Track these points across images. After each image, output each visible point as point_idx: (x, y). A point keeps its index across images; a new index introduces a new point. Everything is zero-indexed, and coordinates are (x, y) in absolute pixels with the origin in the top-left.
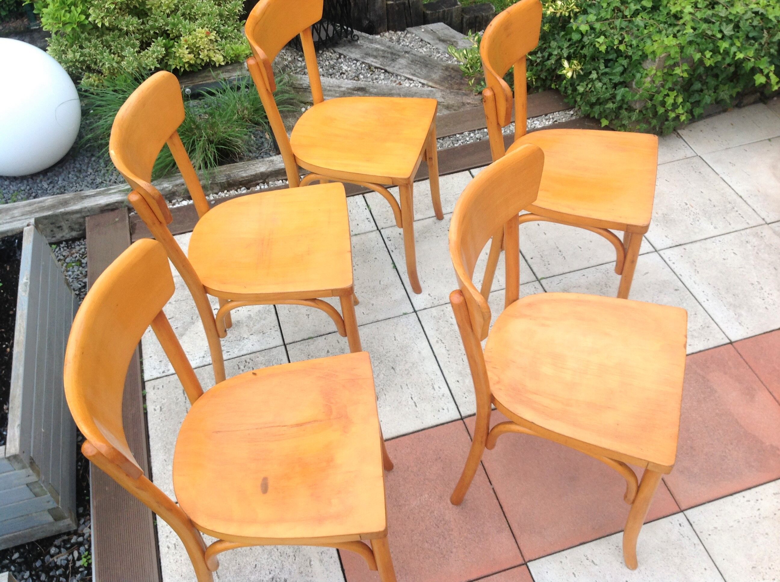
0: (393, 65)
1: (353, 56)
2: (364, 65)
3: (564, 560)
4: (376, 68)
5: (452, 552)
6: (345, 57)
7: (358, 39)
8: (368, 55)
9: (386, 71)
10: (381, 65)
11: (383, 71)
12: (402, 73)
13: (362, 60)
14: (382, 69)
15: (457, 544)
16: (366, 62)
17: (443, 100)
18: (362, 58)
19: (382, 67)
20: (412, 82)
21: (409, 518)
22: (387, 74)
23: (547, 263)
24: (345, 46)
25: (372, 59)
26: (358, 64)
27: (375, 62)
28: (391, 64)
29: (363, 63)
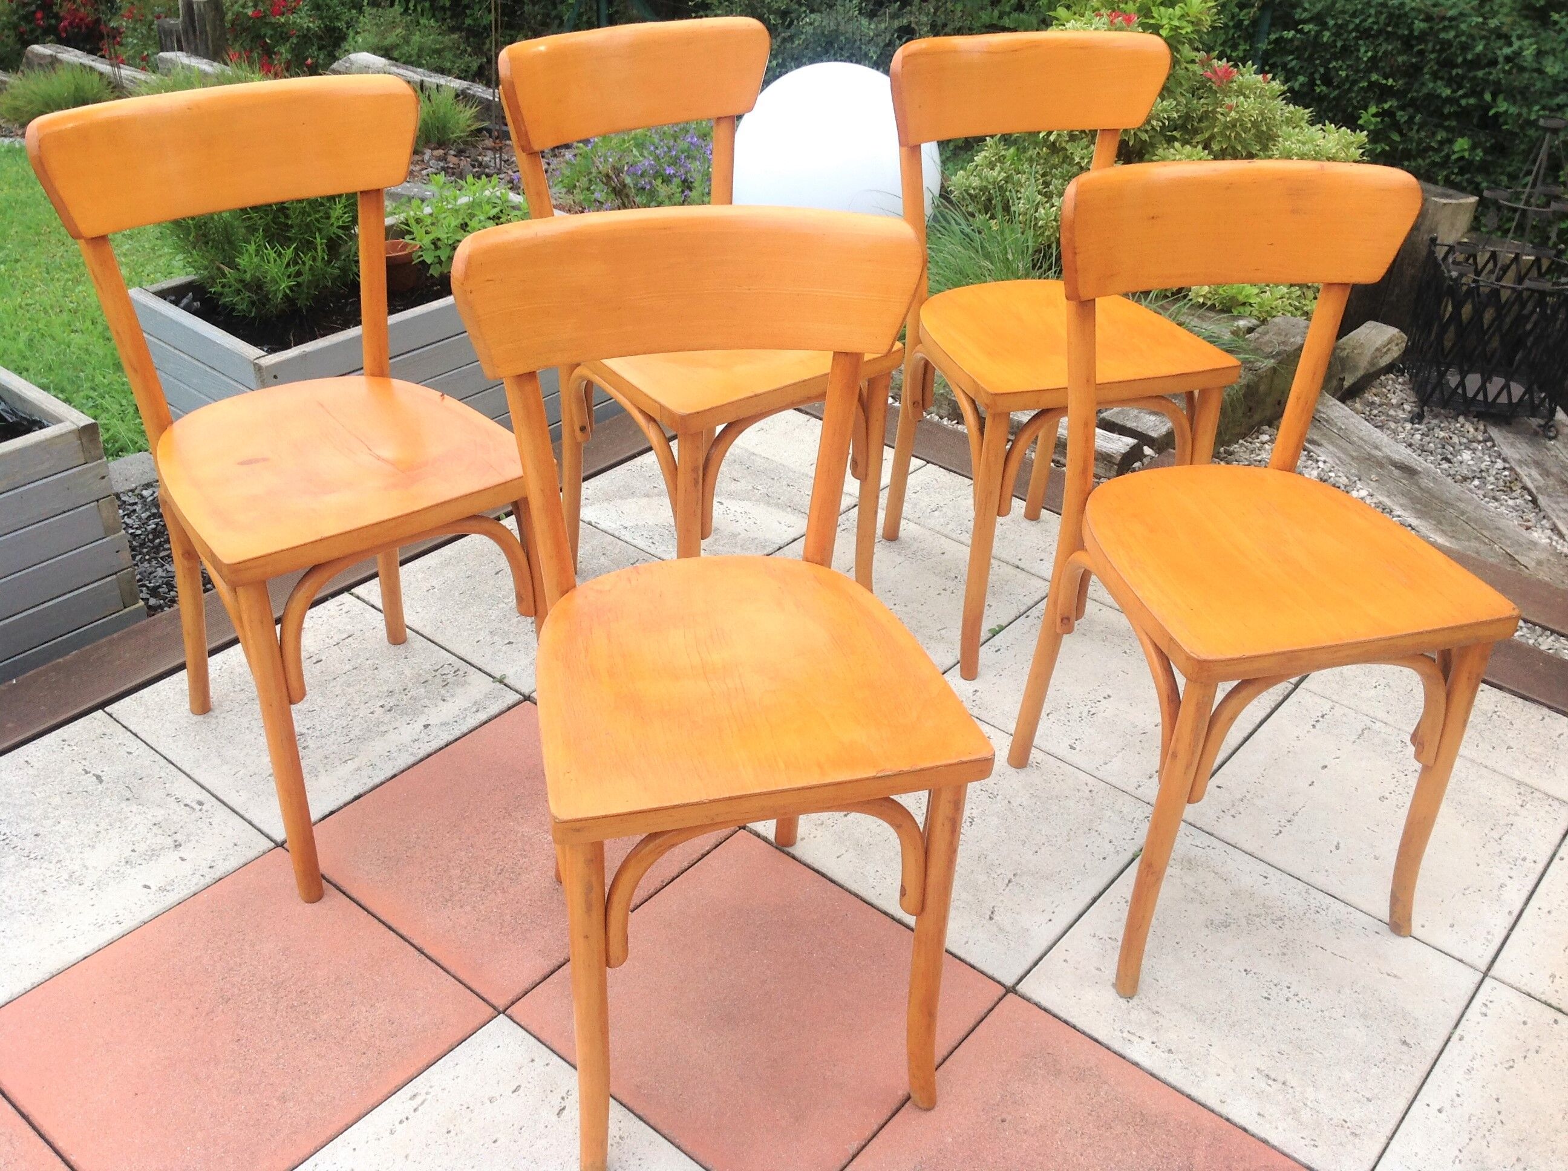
0: (1560, 499)
1: (1507, 451)
2: (1506, 473)
3: (539, 1064)
4: (1524, 488)
5: (462, 907)
6: (1494, 446)
7: (1554, 438)
8: (1538, 464)
9: (1534, 501)
10: (1537, 488)
11: (1530, 498)
12: (1558, 517)
13: (1513, 464)
14: (1530, 493)
15: (482, 907)
16: (1518, 470)
17: (1532, 564)
18: (1520, 462)
19: (1534, 491)
20: (1555, 538)
21: (494, 833)
22: (1531, 505)
23: (1233, 812)
24: (1516, 433)
25: (1535, 473)
26: (1500, 464)
27: (1533, 480)
28: (1559, 496)
29: (1511, 469)
